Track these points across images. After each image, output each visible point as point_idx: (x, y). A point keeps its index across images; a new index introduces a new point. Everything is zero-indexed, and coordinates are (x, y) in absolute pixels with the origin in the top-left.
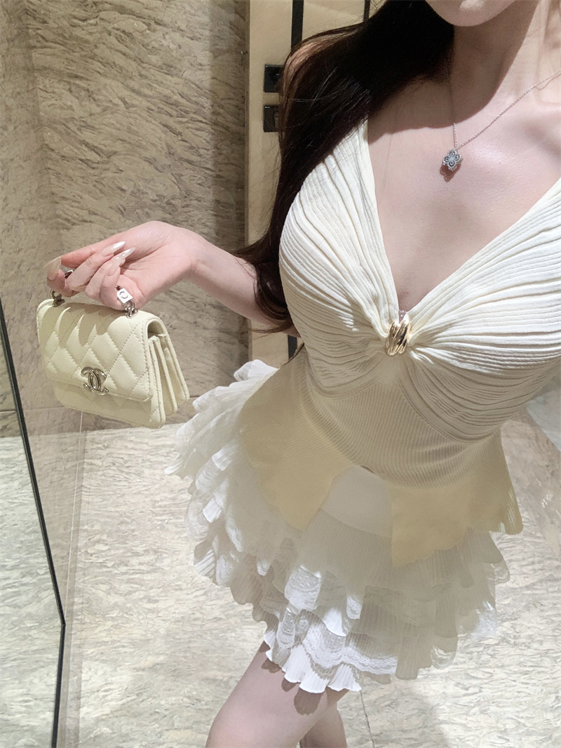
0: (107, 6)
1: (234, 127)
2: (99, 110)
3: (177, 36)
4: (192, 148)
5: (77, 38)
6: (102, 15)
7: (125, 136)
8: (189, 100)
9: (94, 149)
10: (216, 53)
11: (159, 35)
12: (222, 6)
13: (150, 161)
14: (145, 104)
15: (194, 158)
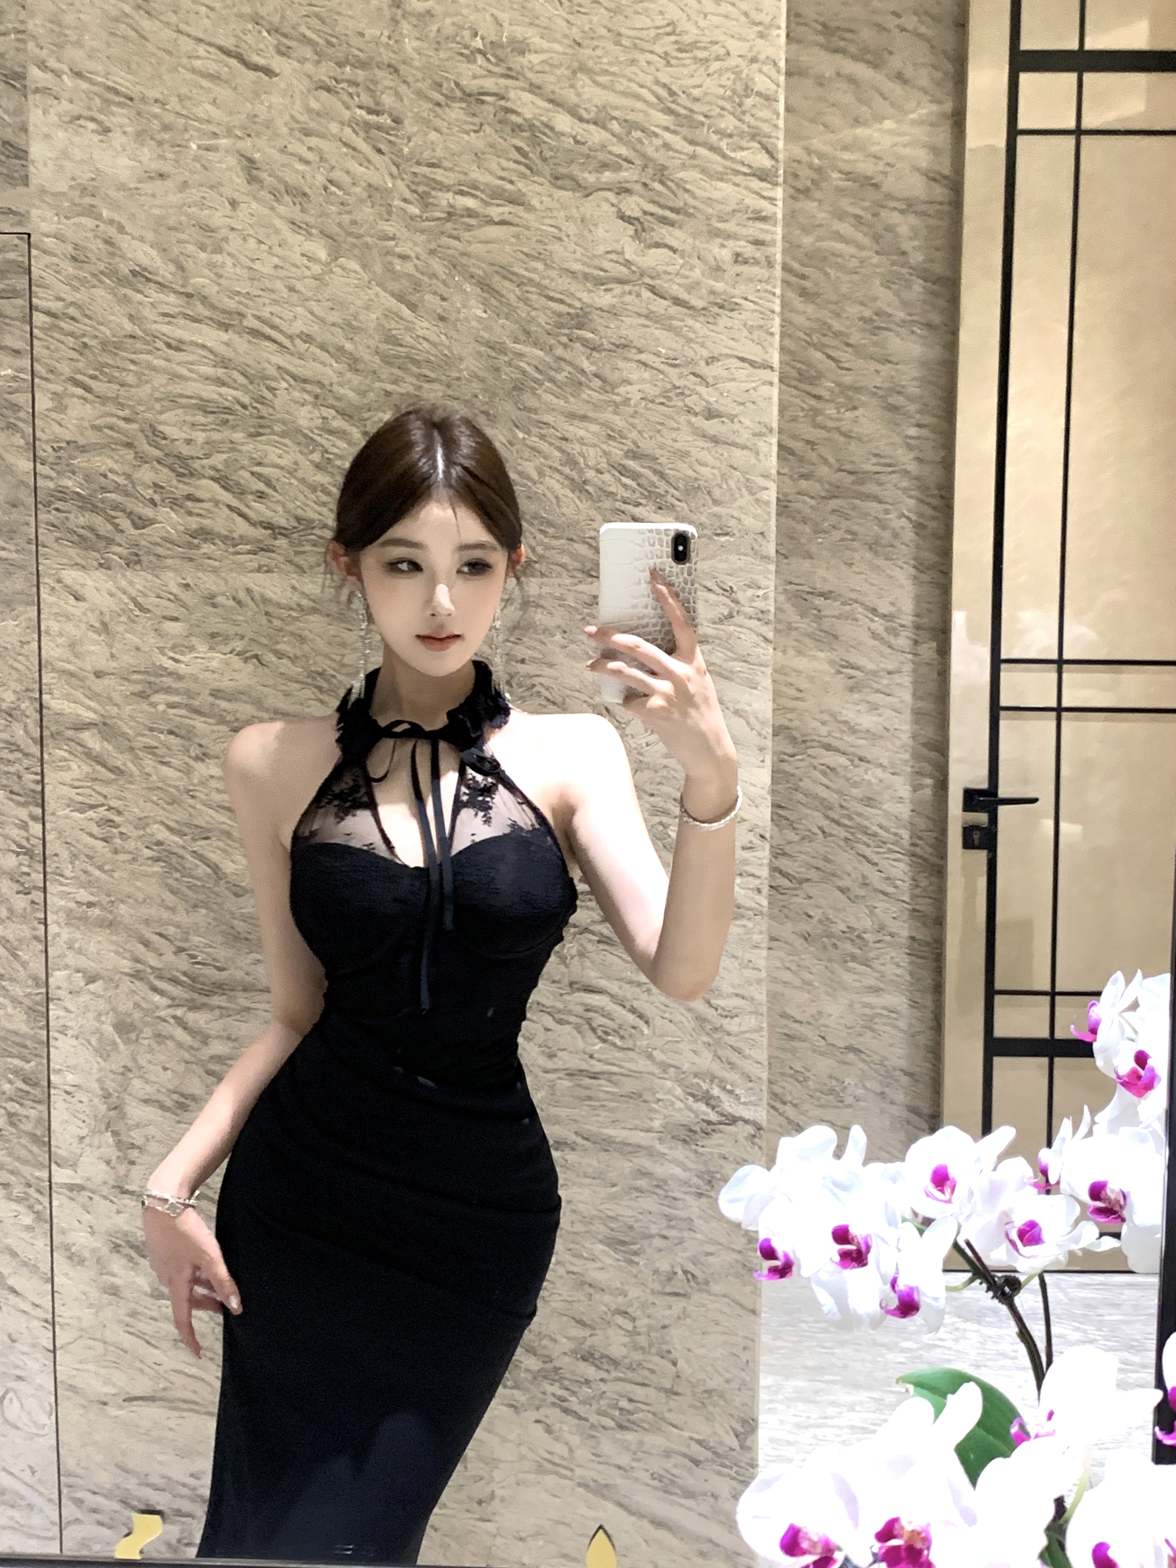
0: (815, 744)
1: (933, 859)
2: (797, 838)
3: (879, 772)
4: (888, 879)
5: (785, 772)
6: (810, 751)
7: (821, 864)
8: (887, 830)
9: (786, 875)
10: (916, 788)
11: (862, 769)
12: (924, 745)
13: (843, 890)
14: (843, 833)
15: (890, 890)
